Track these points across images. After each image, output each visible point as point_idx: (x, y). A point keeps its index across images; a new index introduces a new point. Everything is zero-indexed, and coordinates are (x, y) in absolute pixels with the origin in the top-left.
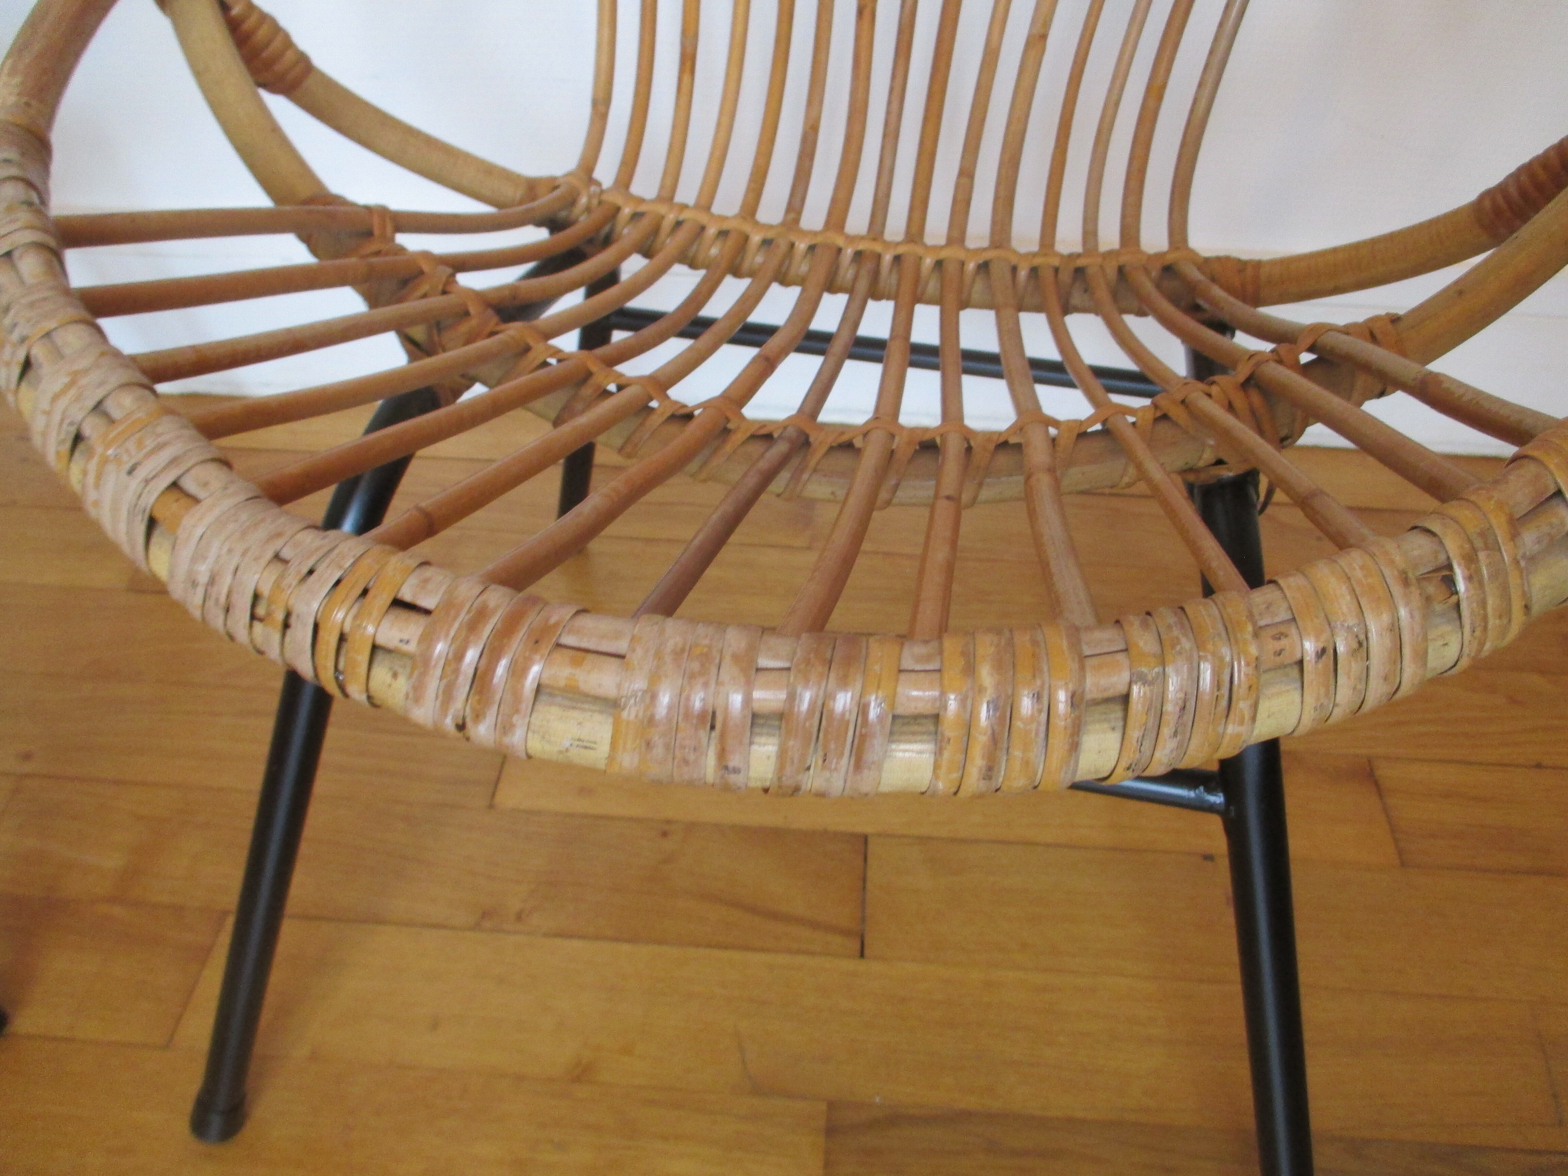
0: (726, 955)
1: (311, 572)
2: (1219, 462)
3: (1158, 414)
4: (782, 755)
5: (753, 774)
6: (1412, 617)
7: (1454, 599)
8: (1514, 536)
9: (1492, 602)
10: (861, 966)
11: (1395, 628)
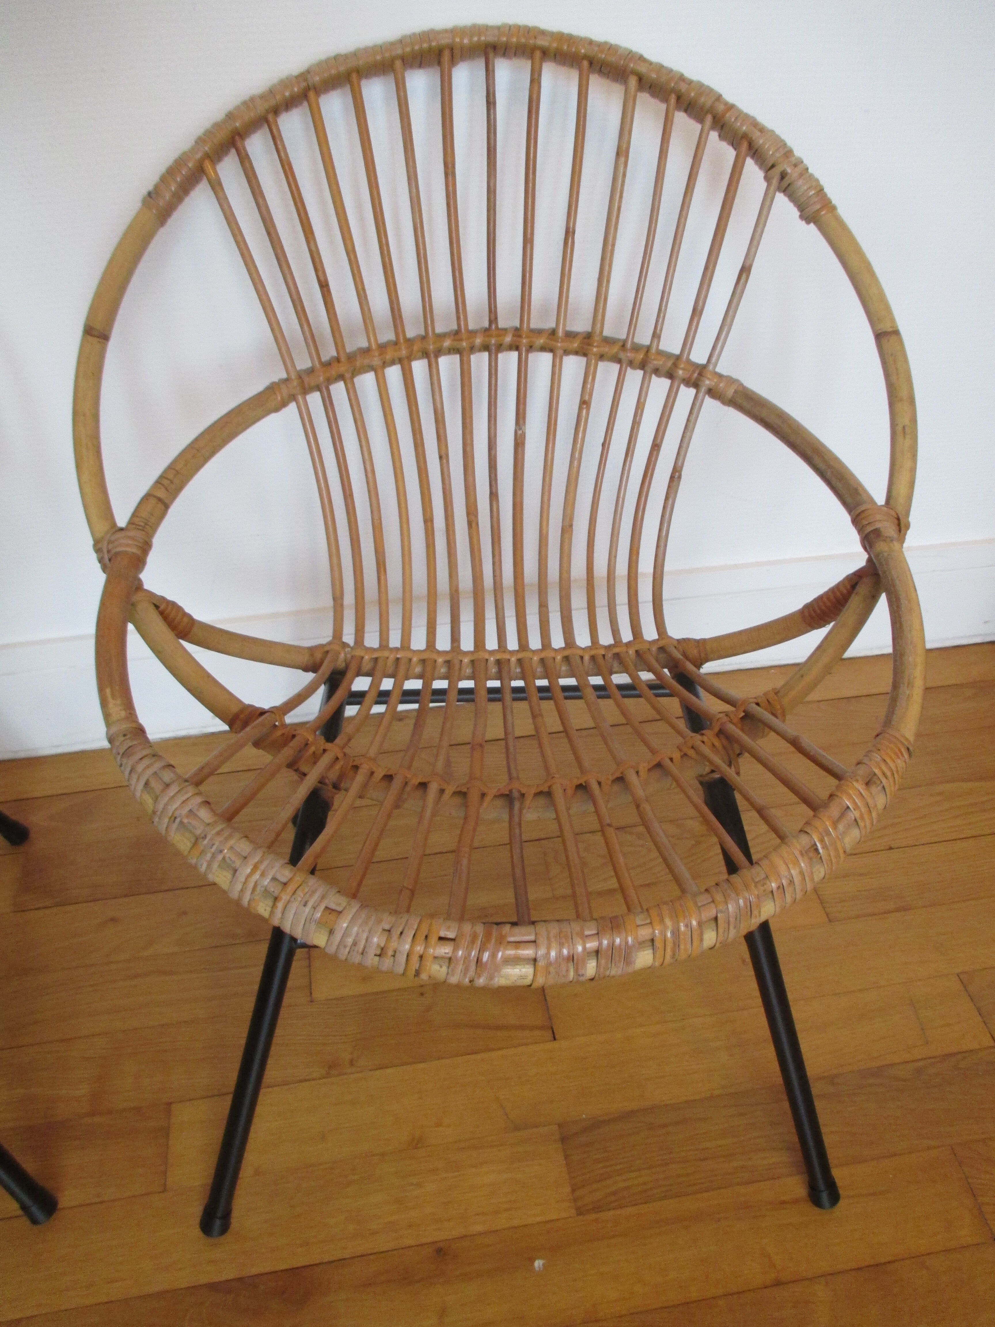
0: (478, 1057)
1: (401, 933)
2: (713, 771)
3: (682, 754)
4: (598, 966)
5: (588, 975)
6: (806, 867)
7: (819, 856)
8: (835, 828)
9: (832, 853)
10: (555, 1045)
11: (801, 873)
